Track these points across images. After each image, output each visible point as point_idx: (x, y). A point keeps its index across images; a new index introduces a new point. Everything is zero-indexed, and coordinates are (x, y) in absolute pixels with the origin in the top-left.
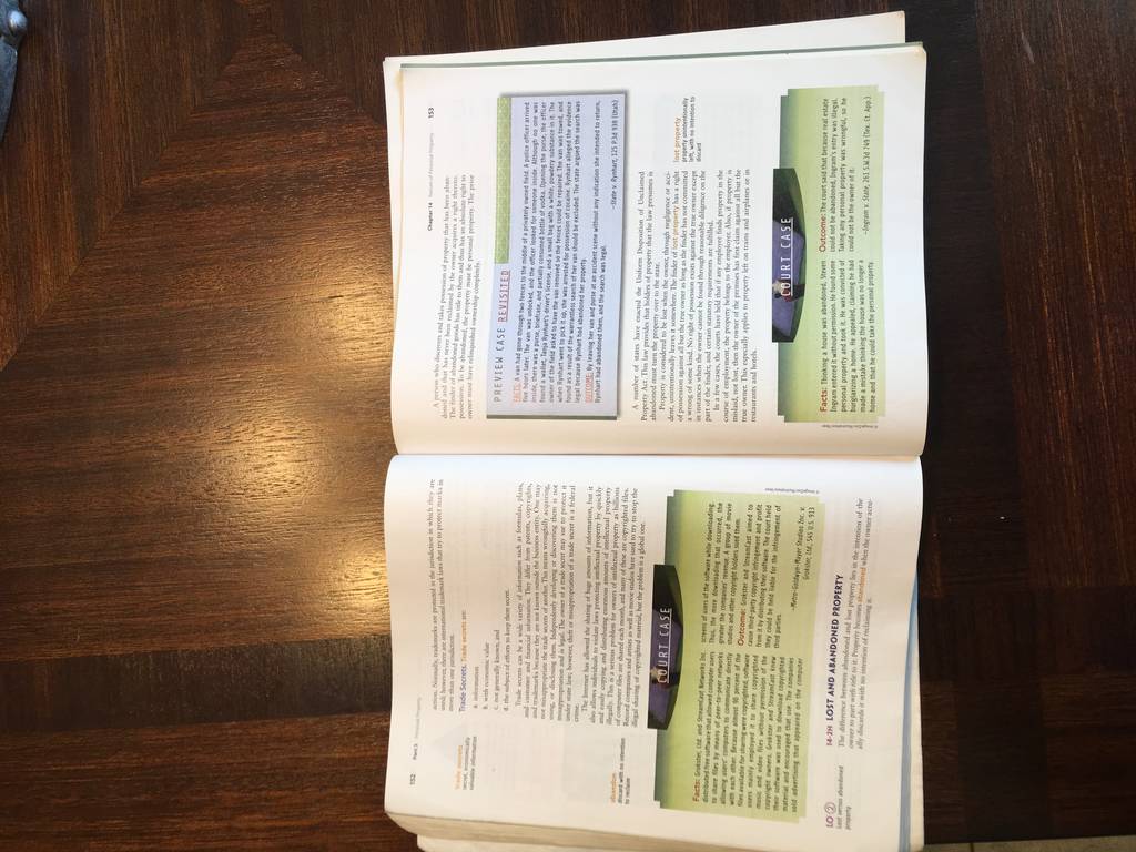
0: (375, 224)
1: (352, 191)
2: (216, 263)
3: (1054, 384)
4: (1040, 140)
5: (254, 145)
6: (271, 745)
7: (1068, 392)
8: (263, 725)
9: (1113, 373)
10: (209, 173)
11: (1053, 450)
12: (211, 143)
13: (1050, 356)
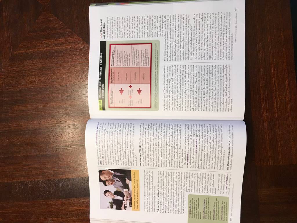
0: (78, 65)
1: (72, 55)
2: (35, 75)
3: (263, 111)
4: (260, 43)
5: (45, 42)
6: (53, 206)
7: (267, 113)
8: (51, 201)
9: (279, 108)
10: (32, 50)
11: (262, 128)
12: (33, 42)
13: (262, 103)
